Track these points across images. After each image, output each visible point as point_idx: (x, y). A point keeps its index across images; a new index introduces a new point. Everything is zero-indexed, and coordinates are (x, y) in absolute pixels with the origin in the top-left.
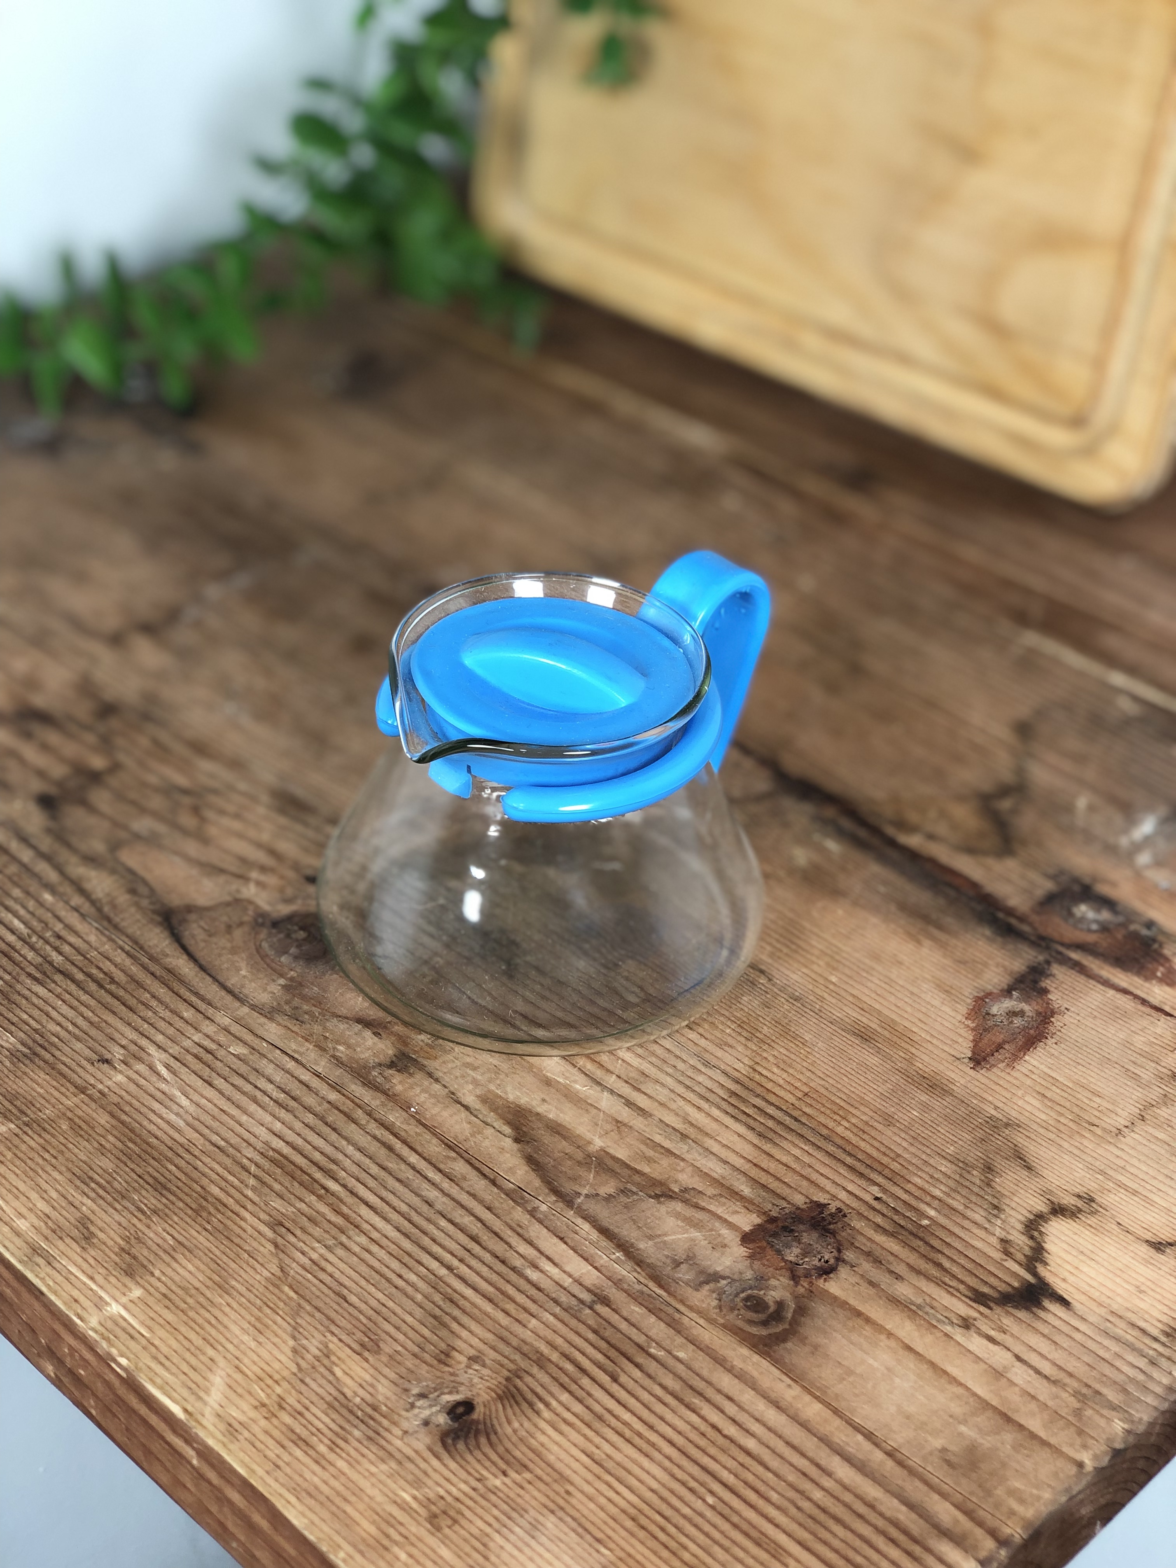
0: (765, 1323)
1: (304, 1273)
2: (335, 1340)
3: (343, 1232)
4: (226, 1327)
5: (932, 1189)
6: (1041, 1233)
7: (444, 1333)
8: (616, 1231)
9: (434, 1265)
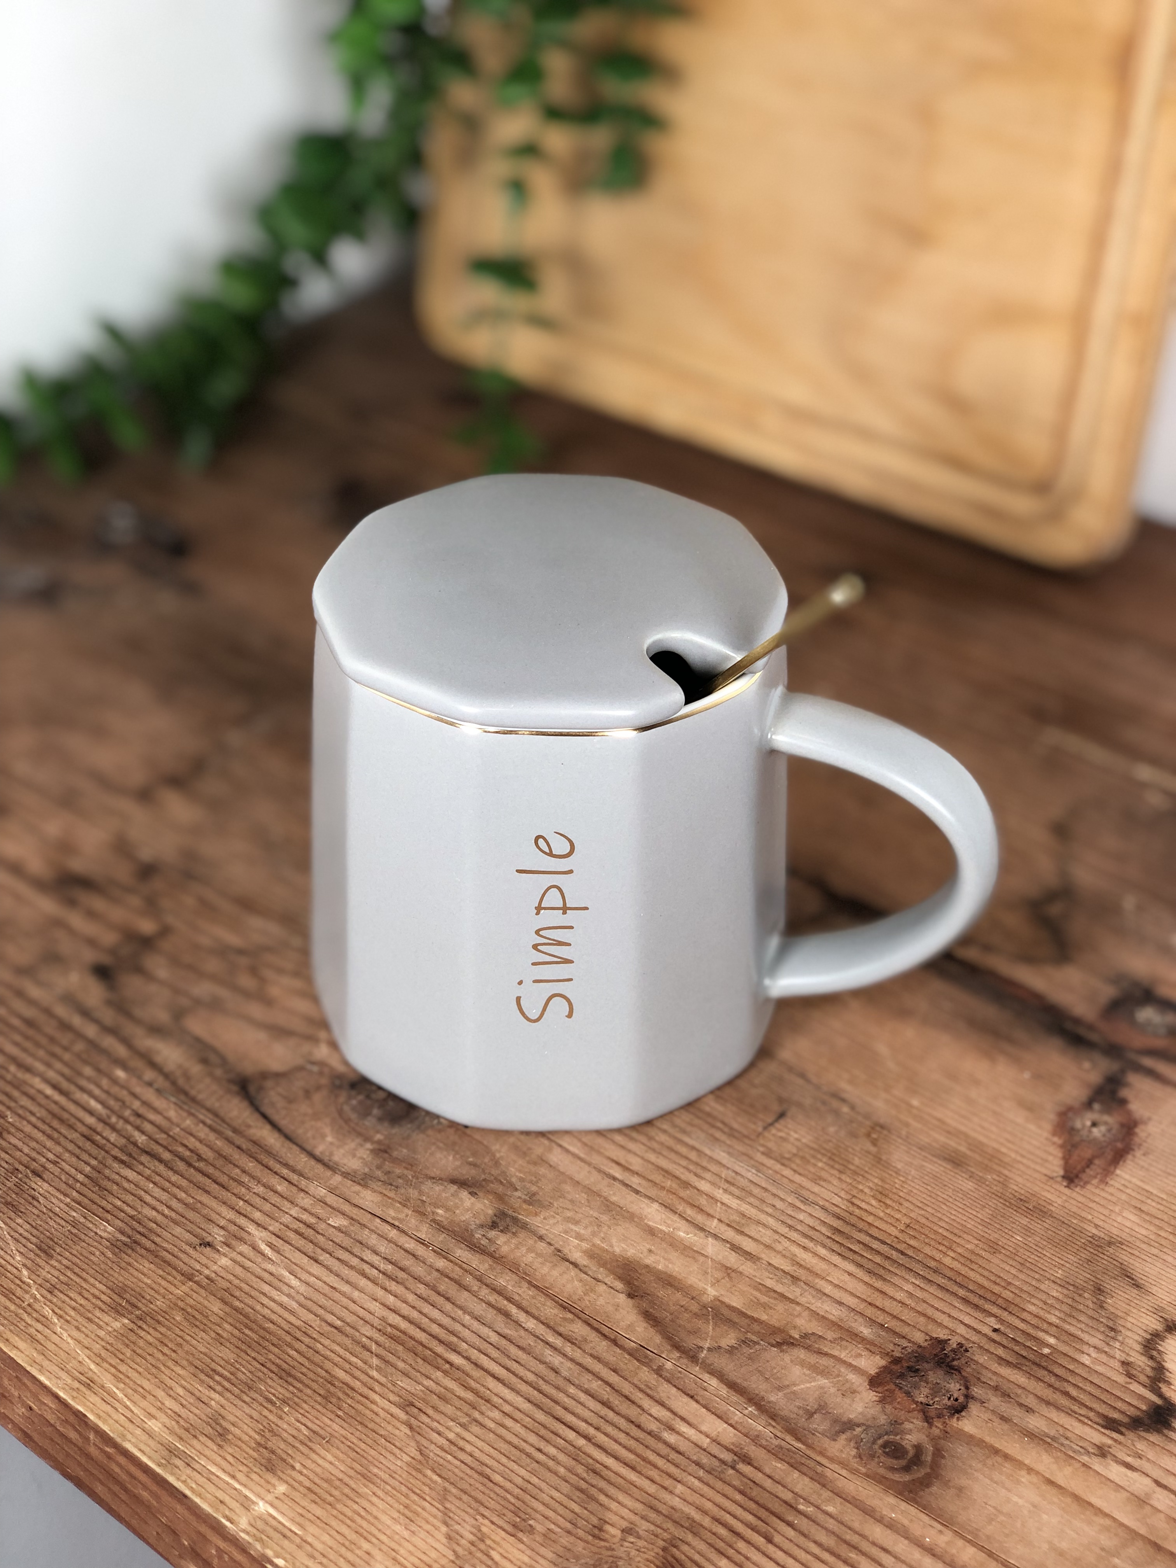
0: (907, 1469)
1: (443, 1454)
2: (486, 1522)
3: (475, 1408)
4: (376, 1518)
5: (1047, 1315)
6: (1160, 1352)
7: (592, 1506)
8: (745, 1384)
9: (571, 1435)
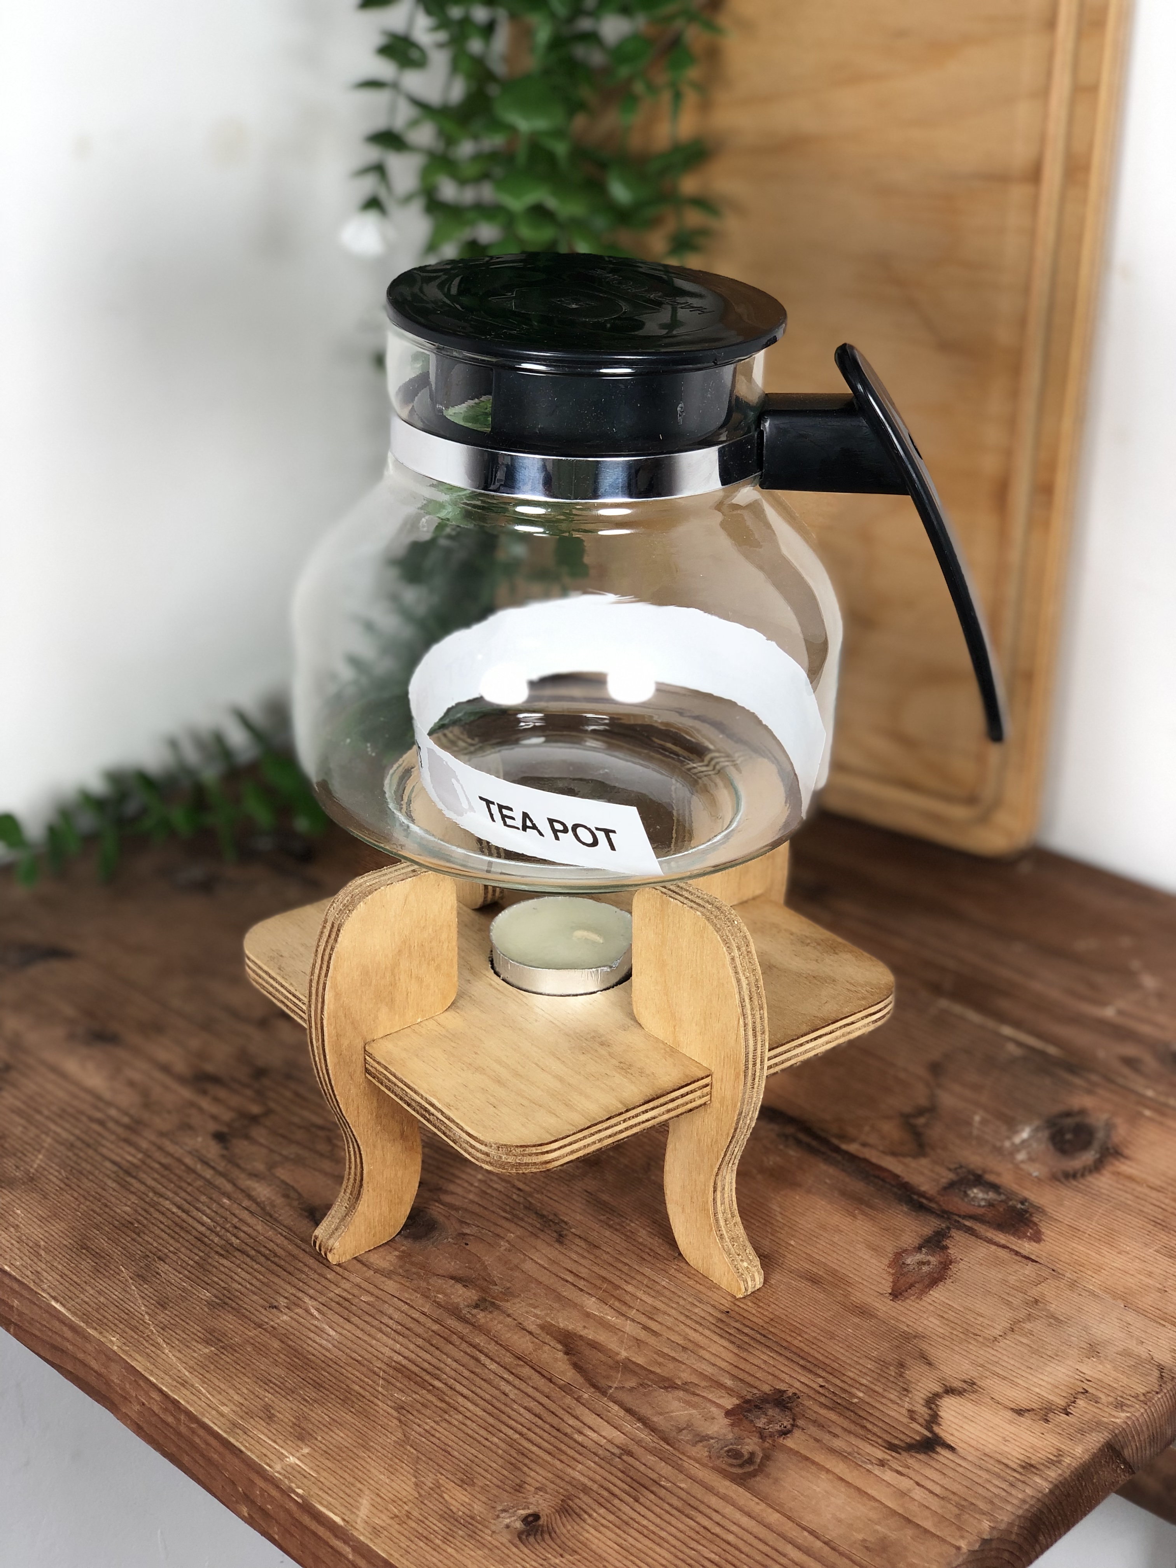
0: (741, 1466)
1: (420, 1438)
2: (443, 1477)
3: (446, 1413)
4: (368, 1471)
5: (861, 1379)
6: (937, 1405)
7: (518, 1473)
8: (637, 1410)
9: (510, 1432)
